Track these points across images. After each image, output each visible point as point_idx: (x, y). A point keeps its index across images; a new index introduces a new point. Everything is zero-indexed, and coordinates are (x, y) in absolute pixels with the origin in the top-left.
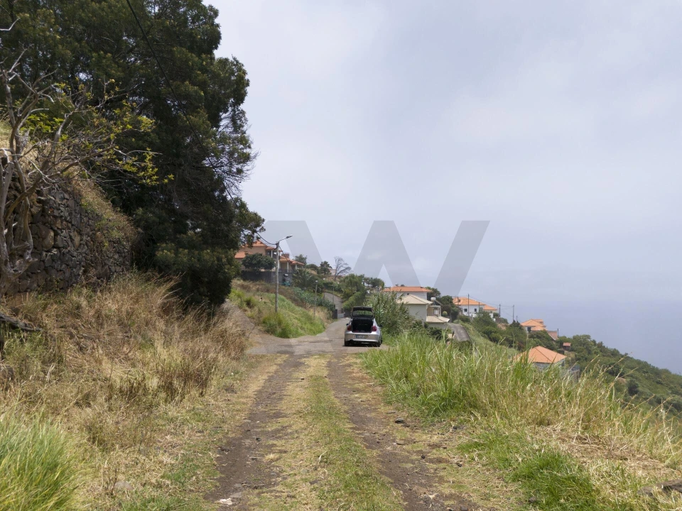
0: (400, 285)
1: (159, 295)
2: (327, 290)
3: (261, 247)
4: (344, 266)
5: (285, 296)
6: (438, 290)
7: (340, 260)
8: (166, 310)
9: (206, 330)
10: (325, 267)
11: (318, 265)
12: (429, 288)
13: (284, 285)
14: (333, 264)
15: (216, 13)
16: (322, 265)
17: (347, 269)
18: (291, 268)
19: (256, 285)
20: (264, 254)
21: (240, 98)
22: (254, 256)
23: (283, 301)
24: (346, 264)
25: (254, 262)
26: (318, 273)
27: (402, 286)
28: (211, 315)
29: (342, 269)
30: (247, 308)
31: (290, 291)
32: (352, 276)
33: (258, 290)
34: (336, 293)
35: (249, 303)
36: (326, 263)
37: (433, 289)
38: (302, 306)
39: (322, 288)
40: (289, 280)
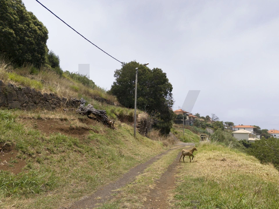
0: (240, 125)
1: (158, 132)
2: (208, 127)
3: (181, 111)
4: (216, 117)
5: (190, 130)
6: (260, 127)
7: (214, 115)
8: (159, 135)
9: (166, 139)
10: (208, 118)
11: (205, 117)
12: (255, 126)
13: (190, 125)
14: (211, 116)
15: (166, 74)
16: (206, 117)
17: (217, 118)
18: (193, 119)
19: (180, 125)
20: (182, 114)
21: (171, 90)
22: (179, 115)
23: (189, 131)
24: (217, 116)
25: (179, 117)
26: (205, 120)
27: (242, 125)
28: (167, 136)
29: (215, 118)
30: (175, 134)
31: (192, 127)
32: (218, 122)
33: (180, 127)
34: (211, 128)
35: (176, 133)
36: (208, 116)
37: (257, 126)
38: (196, 133)
39: (205, 127)
40: (192, 123)
